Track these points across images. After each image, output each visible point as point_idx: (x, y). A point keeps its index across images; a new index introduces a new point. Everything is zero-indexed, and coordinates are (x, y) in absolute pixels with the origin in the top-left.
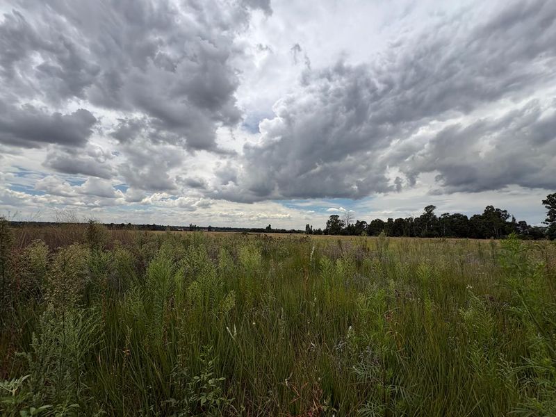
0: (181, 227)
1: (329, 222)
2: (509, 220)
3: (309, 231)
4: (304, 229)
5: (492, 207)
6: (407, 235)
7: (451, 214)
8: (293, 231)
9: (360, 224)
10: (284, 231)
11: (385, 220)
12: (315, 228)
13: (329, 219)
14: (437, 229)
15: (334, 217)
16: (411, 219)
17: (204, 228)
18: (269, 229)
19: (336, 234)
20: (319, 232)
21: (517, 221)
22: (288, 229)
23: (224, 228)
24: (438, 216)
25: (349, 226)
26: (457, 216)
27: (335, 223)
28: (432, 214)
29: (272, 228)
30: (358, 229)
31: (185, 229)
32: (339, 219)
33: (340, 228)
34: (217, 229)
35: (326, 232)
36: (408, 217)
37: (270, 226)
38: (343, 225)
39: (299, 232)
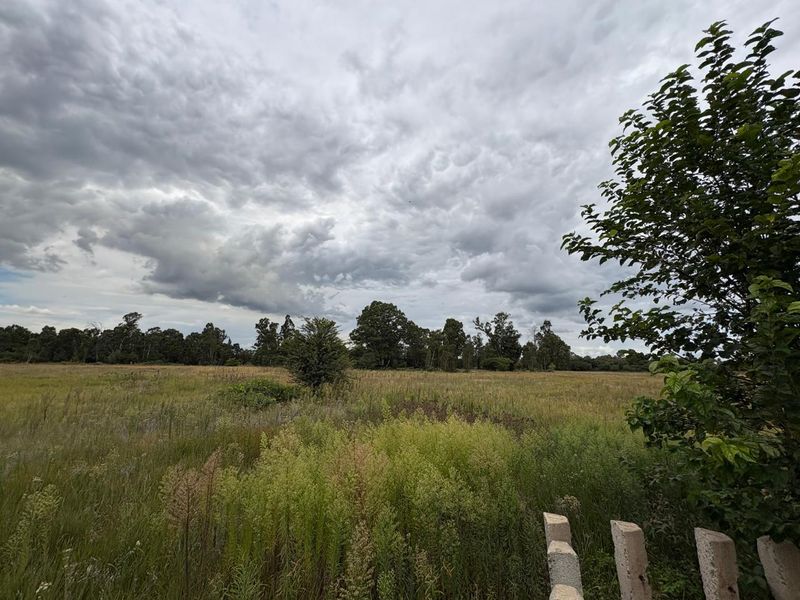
2: (226, 341)
5: (211, 325)
7: (162, 329)
14: (138, 350)
16: (96, 331)
24: (144, 330)
26: (171, 332)
28: (135, 327)
36: (91, 328)
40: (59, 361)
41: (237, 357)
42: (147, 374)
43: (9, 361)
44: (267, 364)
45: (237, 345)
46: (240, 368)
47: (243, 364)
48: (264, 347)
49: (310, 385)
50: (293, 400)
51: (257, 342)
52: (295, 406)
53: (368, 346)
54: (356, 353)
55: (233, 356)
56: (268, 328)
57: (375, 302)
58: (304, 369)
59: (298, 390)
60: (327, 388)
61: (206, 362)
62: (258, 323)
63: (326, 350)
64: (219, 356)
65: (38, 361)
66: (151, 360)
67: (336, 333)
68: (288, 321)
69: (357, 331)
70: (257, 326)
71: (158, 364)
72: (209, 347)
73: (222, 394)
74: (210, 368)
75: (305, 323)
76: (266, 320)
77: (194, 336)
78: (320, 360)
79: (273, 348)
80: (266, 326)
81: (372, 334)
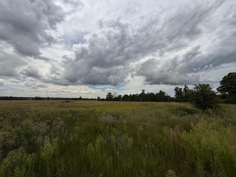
1: (107, 96)
2: (166, 95)
3: (99, 99)
4: (97, 98)
5: (161, 91)
6: (136, 101)
7: (150, 93)
8: (92, 99)
9: (120, 96)
10: (87, 99)
11: (129, 95)
12: (101, 98)
13: (108, 94)
14: (146, 98)
16: (138, 94)
17: (45, 98)
18: (80, 99)
19: (110, 100)
20: (103, 100)
22: (90, 98)
23: (57, 98)
24: (146, 94)
25: (115, 97)
26: (152, 93)
27: (110, 96)
28: (144, 93)
29: (82, 98)
30: (119, 99)
32: (111, 94)
33: (111, 98)
34: (52, 99)
35: (106, 100)
36: (137, 94)
37: (81, 97)
38: (113, 97)
39: (95, 100)
40: (133, 101)
41: (170, 99)
42: (149, 104)
43: (126, 101)
44: (180, 102)
45: (169, 96)
46: (172, 103)
47: (172, 101)
48: (178, 96)
49: (201, 109)
50: (195, 114)
51: (175, 95)
52: (196, 116)
53: (229, 93)
54: (223, 97)
55: (169, 99)
56: (179, 90)
57: (230, 73)
58: (198, 103)
59: (196, 111)
60: (210, 110)
61: (161, 101)
62: (175, 89)
63: (207, 96)
64: (164, 99)
65: (130, 101)
66: (149, 101)
67: (211, 89)
68: (186, 87)
69: (221, 87)
70: (175, 90)
71: (151, 102)
72: (161, 97)
73: (169, 110)
74: (163, 103)
75: (195, 86)
76: (178, 88)
77: (157, 94)
78: (205, 100)
79: (181, 96)
80: (178, 89)
81: (231, 88)
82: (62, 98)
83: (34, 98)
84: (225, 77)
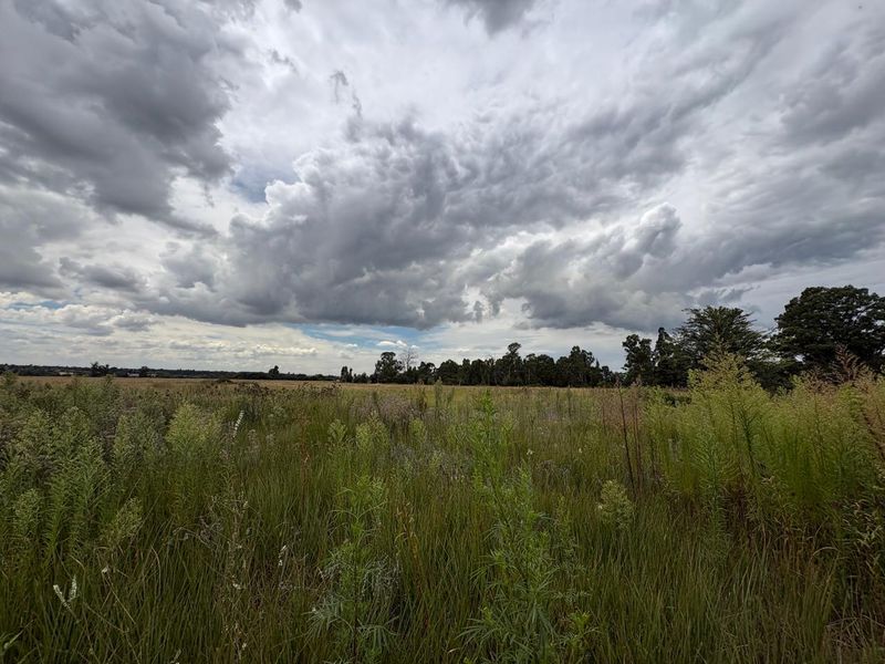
0: (67, 369)
1: (379, 364)
2: (594, 365)
3: (346, 376)
4: (339, 374)
6: (487, 384)
7: (536, 356)
8: (320, 378)
9: (426, 367)
10: (302, 377)
11: (460, 362)
12: (357, 372)
13: (380, 359)
14: (522, 375)
15: (388, 355)
16: (491, 360)
17: (131, 371)
18: (274, 374)
19: (389, 382)
20: (362, 379)
21: (600, 367)
22: (310, 373)
23: (180, 372)
24: (523, 358)
25: (409, 369)
26: (543, 358)
27: (389, 365)
28: (516, 355)
29: (281, 371)
30: (423, 374)
31: (79, 372)
32: (395, 358)
33: (395, 374)
34: (162, 373)
35: (374, 379)
36: (488, 358)
37: (276, 367)
38: (400, 368)
39: (330, 378)
40: (474, 384)
41: (608, 380)
43: (451, 384)
45: (606, 368)
48: (638, 368)
51: (627, 362)
53: (806, 359)
55: (602, 380)
56: (638, 345)
57: (808, 290)
61: (578, 385)
62: (625, 340)
64: (588, 378)
65: (462, 384)
66: (532, 383)
68: (663, 335)
70: (624, 344)
71: (540, 386)
72: (577, 370)
77: (563, 360)
79: (647, 369)
80: (635, 343)
81: (812, 340)
82: (201, 370)
83: (87, 369)
84: (793, 302)
